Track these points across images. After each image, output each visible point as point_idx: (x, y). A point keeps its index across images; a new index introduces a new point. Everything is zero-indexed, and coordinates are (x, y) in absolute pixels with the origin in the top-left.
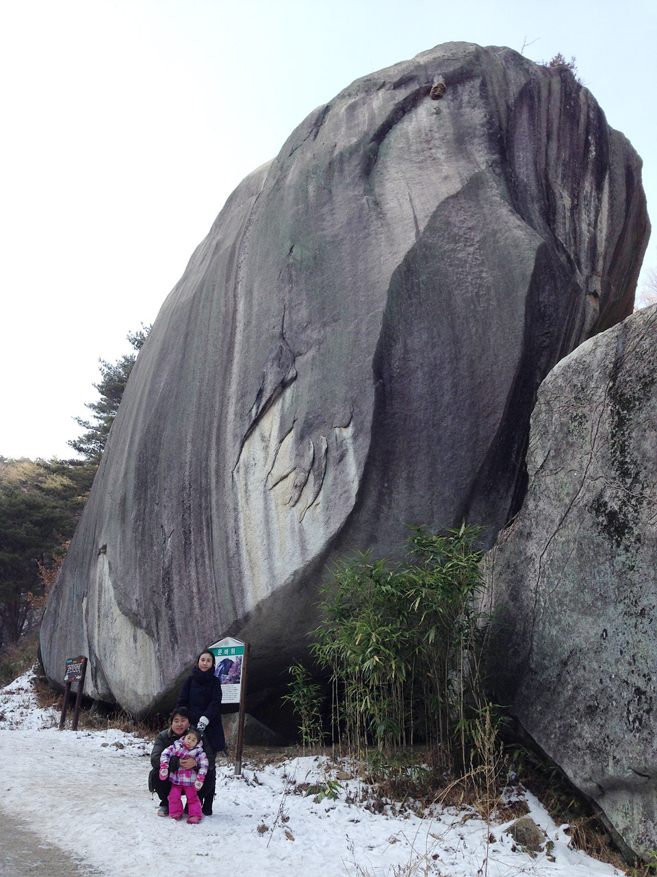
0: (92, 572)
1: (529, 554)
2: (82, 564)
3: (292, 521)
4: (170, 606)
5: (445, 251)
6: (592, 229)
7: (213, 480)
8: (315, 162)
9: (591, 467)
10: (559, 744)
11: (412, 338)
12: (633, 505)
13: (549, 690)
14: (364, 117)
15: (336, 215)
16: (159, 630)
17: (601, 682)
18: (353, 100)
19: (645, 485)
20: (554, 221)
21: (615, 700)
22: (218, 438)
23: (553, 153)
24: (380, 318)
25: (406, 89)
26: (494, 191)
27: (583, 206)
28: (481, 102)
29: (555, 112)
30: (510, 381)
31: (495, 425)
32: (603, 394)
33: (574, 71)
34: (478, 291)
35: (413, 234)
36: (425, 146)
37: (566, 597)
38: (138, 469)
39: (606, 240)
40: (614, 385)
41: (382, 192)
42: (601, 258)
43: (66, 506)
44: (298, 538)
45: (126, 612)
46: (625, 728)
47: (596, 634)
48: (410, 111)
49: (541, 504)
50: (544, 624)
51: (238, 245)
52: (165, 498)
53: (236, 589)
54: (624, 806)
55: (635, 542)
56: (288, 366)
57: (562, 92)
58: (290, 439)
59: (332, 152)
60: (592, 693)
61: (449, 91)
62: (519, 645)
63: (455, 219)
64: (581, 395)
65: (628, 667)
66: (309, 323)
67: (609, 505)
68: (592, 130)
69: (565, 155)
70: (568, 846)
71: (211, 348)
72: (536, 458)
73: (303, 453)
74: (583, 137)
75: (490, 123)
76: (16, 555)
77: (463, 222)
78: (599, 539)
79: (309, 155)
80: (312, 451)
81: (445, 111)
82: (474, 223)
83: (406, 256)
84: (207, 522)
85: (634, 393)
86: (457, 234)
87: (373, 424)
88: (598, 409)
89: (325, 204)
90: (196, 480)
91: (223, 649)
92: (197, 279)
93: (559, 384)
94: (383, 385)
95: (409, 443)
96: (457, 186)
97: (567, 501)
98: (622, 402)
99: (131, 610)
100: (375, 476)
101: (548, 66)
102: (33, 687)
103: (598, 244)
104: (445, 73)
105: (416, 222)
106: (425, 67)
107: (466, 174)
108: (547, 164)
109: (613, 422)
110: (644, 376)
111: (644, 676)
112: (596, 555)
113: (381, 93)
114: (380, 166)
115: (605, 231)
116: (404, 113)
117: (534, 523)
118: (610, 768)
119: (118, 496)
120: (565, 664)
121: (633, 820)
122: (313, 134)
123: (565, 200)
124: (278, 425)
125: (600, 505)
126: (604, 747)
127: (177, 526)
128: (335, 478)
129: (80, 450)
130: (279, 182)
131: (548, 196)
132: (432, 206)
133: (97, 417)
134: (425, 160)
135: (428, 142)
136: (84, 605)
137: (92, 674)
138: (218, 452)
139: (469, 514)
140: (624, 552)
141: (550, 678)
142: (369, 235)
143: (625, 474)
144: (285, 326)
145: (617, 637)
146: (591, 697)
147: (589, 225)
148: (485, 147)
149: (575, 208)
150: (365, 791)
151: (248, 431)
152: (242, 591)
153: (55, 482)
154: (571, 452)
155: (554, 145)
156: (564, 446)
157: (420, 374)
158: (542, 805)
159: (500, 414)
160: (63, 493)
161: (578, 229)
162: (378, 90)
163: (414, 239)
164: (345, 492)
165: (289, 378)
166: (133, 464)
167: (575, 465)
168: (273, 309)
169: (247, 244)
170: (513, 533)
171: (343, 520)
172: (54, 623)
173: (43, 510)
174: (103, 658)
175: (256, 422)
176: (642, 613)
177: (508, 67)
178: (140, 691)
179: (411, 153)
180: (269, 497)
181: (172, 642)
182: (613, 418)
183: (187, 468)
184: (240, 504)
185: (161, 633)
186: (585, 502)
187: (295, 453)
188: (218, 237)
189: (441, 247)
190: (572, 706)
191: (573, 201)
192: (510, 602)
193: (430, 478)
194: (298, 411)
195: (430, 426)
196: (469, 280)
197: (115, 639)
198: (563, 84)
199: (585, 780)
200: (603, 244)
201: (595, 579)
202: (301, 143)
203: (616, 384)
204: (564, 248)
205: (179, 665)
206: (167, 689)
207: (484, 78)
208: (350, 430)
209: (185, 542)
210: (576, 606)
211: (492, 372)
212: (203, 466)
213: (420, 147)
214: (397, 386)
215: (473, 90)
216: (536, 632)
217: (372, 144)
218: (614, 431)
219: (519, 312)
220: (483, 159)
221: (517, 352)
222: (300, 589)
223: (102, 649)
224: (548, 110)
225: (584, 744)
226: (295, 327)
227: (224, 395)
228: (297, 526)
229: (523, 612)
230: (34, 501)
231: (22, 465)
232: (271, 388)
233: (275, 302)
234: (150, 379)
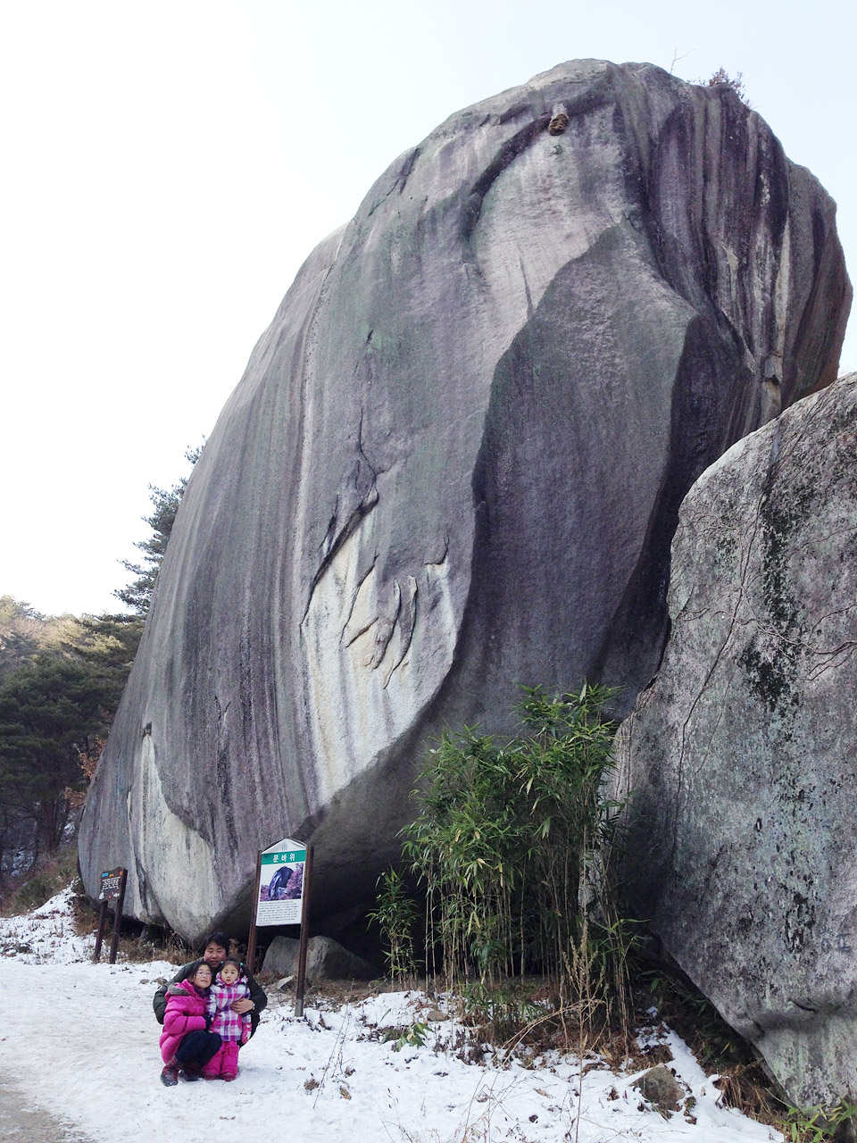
0: (136, 759)
1: (670, 723)
2: (126, 750)
3: (374, 687)
4: (228, 801)
5: (566, 333)
6: (767, 295)
7: (277, 637)
8: (400, 222)
9: (741, 608)
10: (707, 970)
11: (524, 445)
12: (789, 655)
13: (696, 898)
14: (463, 161)
15: (425, 290)
16: (216, 832)
17: (756, 888)
18: (449, 140)
19: (803, 630)
20: (715, 287)
21: (772, 911)
22: (282, 581)
23: (712, 198)
24: (481, 422)
25: (516, 123)
26: (633, 251)
27: (755, 266)
28: (614, 137)
29: (714, 148)
30: (653, 498)
31: (634, 554)
32: (755, 511)
33: (740, 90)
34: (610, 382)
35: (525, 311)
36: (542, 195)
37: (713, 777)
38: (187, 625)
39: (787, 310)
40: (768, 500)
41: (486, 258)
42: (782, 332)
43: (114, 674)
44: (382, 709)
45: (176, 810)
46: (784, 946)
47: (750, 825)
48: (522, 151)
49: (684, 657)
50: (689, 814)
51: (305, 333)
52: (219, 662)
53: (308, 777)
54: (787, 1049)
55: (792, 704)
56: (367, 487)
57: (723, 119)
58: (371, 581)
59: (422, 209)
60: (746, 902)
61: (574, 123)
62: (661, 842)
63: (579, 289)
64: (729, 512)
65: (786, 868)
66: (392, 430)
67: (762, 655)
68: (765, 165)
69: (729, 200)
71: (273, 466)
72: (680, 594)
73: (387, 599)
74: (752, 175)
75: (627, 163)
76: (51, 740)
77: (590, 293)
78: (750, 701)
79: (393, 213)
80: (397, 596)
81: (568, 150)
82: (605, 293)
83: (515, 339)
84: (271, 690)
85: (790, 510)
86: (581, 309)
87: (474, 559)
88: (750, 531)
89: (412, 275)
90: (256, 638)
91: (280, 854)
92: (257, 377)
93: (704, 500)
94: (487, 508)
95: (522, 582)
96: (582, 247)
97: (714, 652)
98: (777, 522)
99: (182, 807)
100: (478, 626)
101: (708, 84)
102: (72, 909)
103: (777, 316)
104: (567, 101)
105: (529, 296)
106: (541, 94)
107: (595, 231)
108: (705, 214)
109: (766, 547)
110: (803, 488)
111: (805, 878)
112: (747, 721)
113: (485, 130)
114: (484, 224)
115: (785, 298)
116: (515, 154)
117: (676, 682)
118: (767, 1000)
119: (164, 661)
120: (714, 864)
121: (798, 1068)
122: (399, 186)
123: (730, 259)
124: (356, 563)
125: (751, 657)
126: (760, 973)
127: (234, 698)
128: (427, 630)
129: (130, 601)
130: (356, 248)
131: (706, 255)
132: (550, 274)
133: (150, 559)
134: (542, 214)
135: (546, 190)
136: (129, 801)
137: (140, 891)
138: (283, 600)
139: (603, 673)
140: (779, 717)
141: (697, 884)
142: (468, 313)
143: (780, 615)
144: (362, 434)
145: (773, 829)
146: (744, 907)
147: (764, 290)
148: (621, 195)
149: (743, 269)
150: (461, 1036)
151: (319, 572)
152: (315, 779)
153: (102, 644)
154: (718, 588)
155: (713, 188)
156: (710, 582)
157: (534, 492)
158: (690, 1050)
159: (640, 542)
160: (110, 658)
161: (748, 296)
162: (481, 125)
163: (526, 317)
164: (440, 647)
165: (368, 502)
166: (181, 620)
167: (722, 606)
168: (347, 413)
169: (316, 331)
170: (653, 695)
171: (437, 684)
172: (94, 826)
173: (84, 681)
174: (150, 870)
175: (328, 560)
176: (801, 797)
177: (650, 90)
178: (196, 912)
179: (523, 206)
180: (346, 657)
181: (230, 846)
182: (766, 543)
183: (246, 622)
184: (310, 667)
185: (217, 836)
186: (734, 653)
187: (377, 598)
188: (284, 323)
189: (561, 326)
190: (723, 920)
191: (740, 260)
192: (651, 786)
193: (551, 626)
194: (380, 544)
195: (549, 559)
196: (598, 367)
197: (164, 845)
198: (725, 109)
199: (740, 1017)
200: (784, 315)
201: (747, 752)
202: (383, 198)
203: (771, 498)
204: (728, 322)
205: (240, 876)
206: (227, 908)
207: (618, 105)
208: (445, 568)
209: (245, 718)
210: (725, 789)
211: (629, 486)
212: (265, 619)
213: (535, 198)
214: (505, 508)
215: (604, 122)
216: (680, 823)
217: (473, 195)
218: (768, 560)
219: (663, 408)
220: (618, 210)
221: (660, 460)
222: (388, 775)
223: (149, 859)
224: (704, 143)
225: (737, 969)
226: (375, 436)
227: (289, 527)
228: (380, 693)
229: (665, 799)
230: (73, 669)
231: (64, 623)
232: (346, 515)
233: (351, 405)
234: (201, 508)
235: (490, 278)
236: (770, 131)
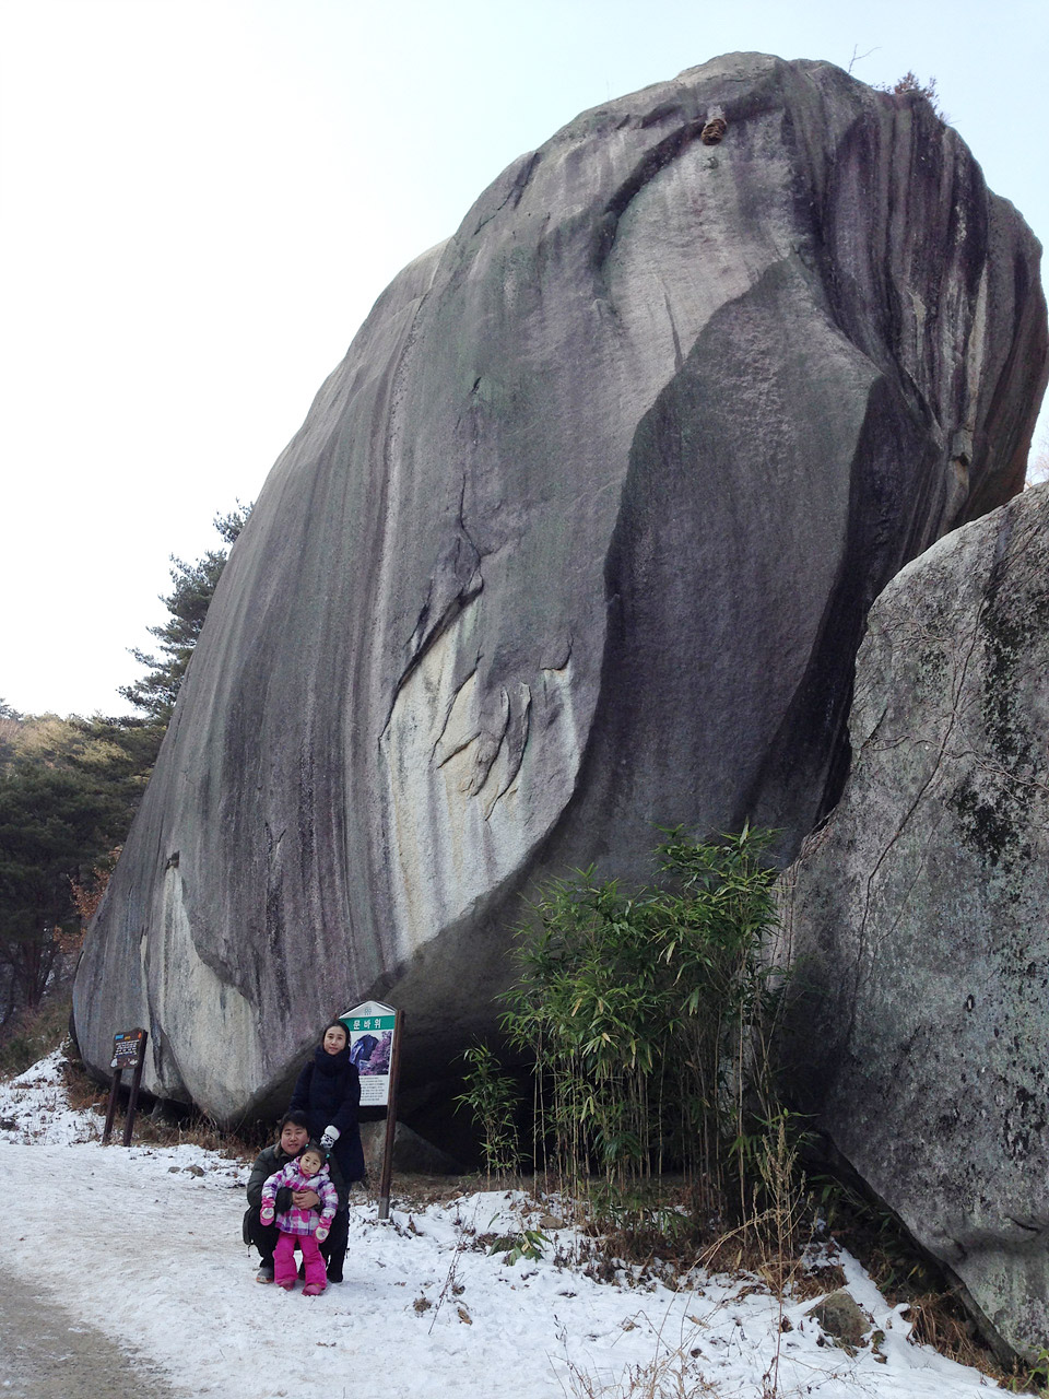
0: (156, 896)
1: (851, 875)
2: (140, 883)
3: (473, 818)
4: (279, 951)
5: (722, 389)
6: (958, 355)
7: (349, 752)
8: (515, 244)
9: (953, 737)
10: (895, 1176)
11: (668, 527)
12: (1019, 798)
13: (879, 1091)
14: (595, 171)
15: (548, 330)
16: (262, 989)
17: (964, 1078)
18: (578, 145)
19: (1039, 767)
20: (899, 342)
21: (986, 1108)
22: (357, 685)
23: (898, 232)
24: (617, 495)
25: (662, 127)
26: (803, 293)
27: (945, 318)
28: (783, 150)
29: (902, 167)
30: (825, 598)
31: (799, 667)
32: (974, 620)
33: (933, 101)
34: (775, 454)
35: (671, 361)
36: (692, 219)
37: (909, 943)
38: (229, 733)
39: (981, 373)
40: (991, 606)
41: (622, 293)
42: (974, 401)
43: (116, 790)
44: (482, 845)
45: (209, 960)
46: (1001, 1152)
47: (957, 1002)
48: (668, 162)
49: (871, 795)
50: (873, 986)
51: (391, 377)
52: (271, 780)
53: (384, 925)
54: (997, 1276)
55: (1022, 858)
56: (469, 570)
57: (913, 135)
58: (471, 687)
59: (544, 228)
60: (950, 1095)
61: (733, 131)
62: (833, 1019)
63: (738, 337)
64: (938, 621)
65: (1006, 1056)
66: (503, 502)
67: (981, 797)
68: (961, 194)
69: (917, 235)
70: (908, 1339)
71: (347, 542)
72: (865, 721)
73: (492, 710)
74: (946, 206)
75: (797, 183)
76: (37, 868)
77: (752, 342)
78: (964, 852)
79: (506, 233)
80: (506, 708)
81: (725, 164)
82: (770, 343)
83: (661, 396)
84: (339, 818)
85: (1023, 619)
86: (741, 362)
87: (604, 664)
88: (965, 644)
89: (530, 311)
90: (321, 753)
91: (363, 1020)
92: (325, 430)
93: (903, 604)
94: (621, 602)
95: (661, 695)
96: (742, 285)
97: (913, 790)
98: (1004, 634)
99: (217, 956)
100: (606, 748)
101: (892, 91)
102: (62, 1077)
103: (969, 380)
104: (726, 103)
105: (676, 342)
106: (693, 93)
107: (757, 265)
108: (889, 251)
109: (988, 664)
110: (1040, 593)
111: (1033, 1070)
112: (958, 876)
113: (622, 134)
114: (620, 251)
115: (980, 359)
116: (659, 166)
117: (859, 825)
118: (976, 1216)
119: (198, 777)
120: (906, 1049)
121: (1012, 1299)
122: (512, 199)
123: (918, 309)
124: (453, 665)
125: (965, 798)
126: (967, 1183)
127: (291, 825)
128: (543, 750)
129: (138, 701)
130: (458, 275)
131: (889, 301)
132: (703, 317)
133: (166, 650)
134: (692, 242)
135: (697, 213)
136: (143, 948)
137: (155, 1058)
138: (357, 707)
139: (756, 810)
140: (1003, 873)
141: (881, 1072)
142: (600, 361)
143: (1006, 748)
144: (464, 506)
145: (991, 1009)
146: (947, 1102)
147: (955, 348)
148: (789, 222)
149: (932, 321)
150: (585, 1247)
151: (405, 673)
152: (393, 928)
153: (100, 752)
154: (921, 712)
155: (900, 219)
156: (910, 703)
157: (679, 585)
158: (866, 1273)
159: (806, 651)
160: (111, 771)
161: (936, 354)
162: (618, 128)
163: (673, 369)
164: (559, 772)
165: (470, 590)
166: (221, 728)
167: (927, 734)
168: (446, 480)
169: (406, 374)
170: (826, 840)
171: (554, 817)
172: (96, 975)
173: (79, 797)
174: (172, 1032)
175: (417, 660)
176: (1031, 971)
177: (827, 95)
178: (231, 1085)
179: (669, 230)
180: (438, 780)
181: (280, 1007)
182: (989, 659)
183: (308, 733)
184: (390, 790)
185: (264, 993)
186: (942, 793)
187: (478, 709)
188: (360, 364)
189: (717, 382)
190: (917, 1116)
191: (929, 309)
192: (821, 952)
193: (696, 749)
194: (485, 643)
195: (695, 668)
196: (761, 435)
197: (192, 1003)
198: (916, 122)
199: (936, 1235)
200: (977, 380)
201: (956, 915)
202: (494, 212)
203: (995, 604)
204: (913, 386)
205: (292, 1044)
206: (273, 1083)
207: (788, 111)
208: (567, 674)
209: (304, 850)
210: (924, 958)
211: (795, 582)
212: (333, 728)
213: (684, 220)
214: (643, 604)
215: (771, 131)
216: (860, 997)
217: (607, 215)
218: (990, 680)
219: (839, 489)
220: (785, 241)
221: (834, 554)
222: (485, 927)
223: (170, 1018)
224: (891, 163)
225: (934, 1177)
226: (481, 509)
227: (366, 615)
228: (480, 825)
229: (840, 967)
230: (65, 782)
231: (46, 724)
232: (442, 605)
233: (450, 469)
234: (249, 590)
235: (628, 318)
236: (969, 153)
